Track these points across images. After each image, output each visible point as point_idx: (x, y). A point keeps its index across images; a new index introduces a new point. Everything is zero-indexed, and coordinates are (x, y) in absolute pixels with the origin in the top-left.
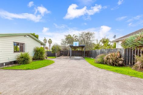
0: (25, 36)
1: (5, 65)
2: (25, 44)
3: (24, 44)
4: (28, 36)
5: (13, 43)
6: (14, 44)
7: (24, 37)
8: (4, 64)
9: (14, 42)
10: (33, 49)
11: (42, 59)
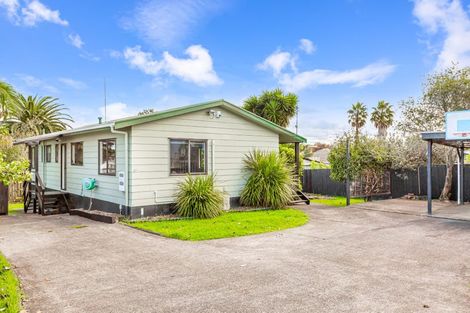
0: (208, 113)
1: (145, 215)
2: (209, 142)
3: (205, 141)
4: (219, 113)
5: (167, 142)
6: (171, 145)
7: (206, 118)
8: (142, 210)
9: (171, 140)
10: (240, 160)
11: (272, 206)
